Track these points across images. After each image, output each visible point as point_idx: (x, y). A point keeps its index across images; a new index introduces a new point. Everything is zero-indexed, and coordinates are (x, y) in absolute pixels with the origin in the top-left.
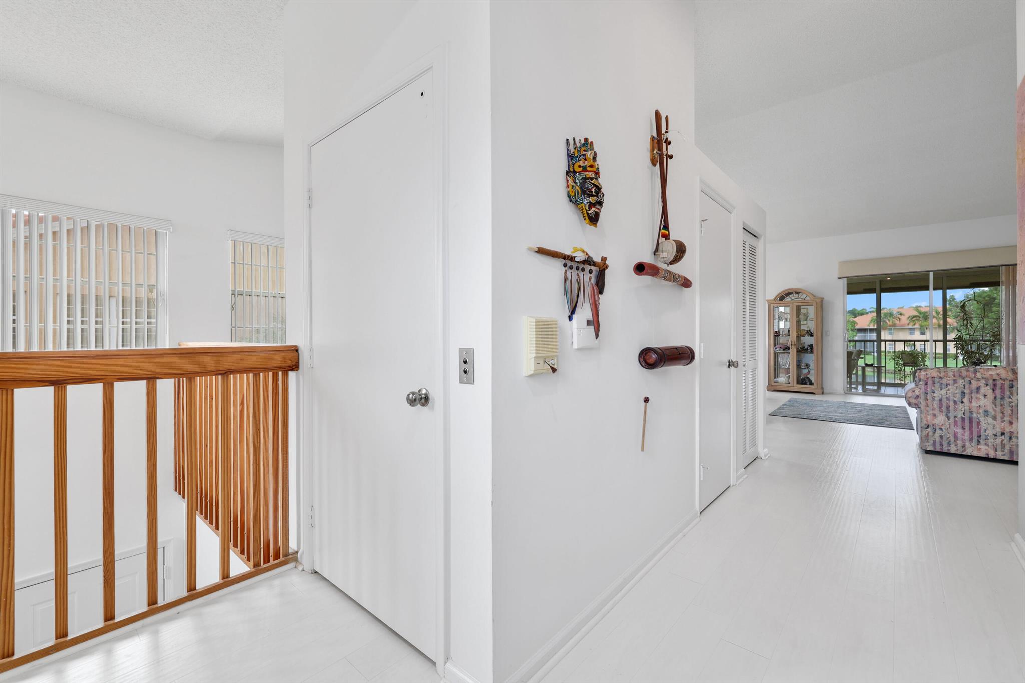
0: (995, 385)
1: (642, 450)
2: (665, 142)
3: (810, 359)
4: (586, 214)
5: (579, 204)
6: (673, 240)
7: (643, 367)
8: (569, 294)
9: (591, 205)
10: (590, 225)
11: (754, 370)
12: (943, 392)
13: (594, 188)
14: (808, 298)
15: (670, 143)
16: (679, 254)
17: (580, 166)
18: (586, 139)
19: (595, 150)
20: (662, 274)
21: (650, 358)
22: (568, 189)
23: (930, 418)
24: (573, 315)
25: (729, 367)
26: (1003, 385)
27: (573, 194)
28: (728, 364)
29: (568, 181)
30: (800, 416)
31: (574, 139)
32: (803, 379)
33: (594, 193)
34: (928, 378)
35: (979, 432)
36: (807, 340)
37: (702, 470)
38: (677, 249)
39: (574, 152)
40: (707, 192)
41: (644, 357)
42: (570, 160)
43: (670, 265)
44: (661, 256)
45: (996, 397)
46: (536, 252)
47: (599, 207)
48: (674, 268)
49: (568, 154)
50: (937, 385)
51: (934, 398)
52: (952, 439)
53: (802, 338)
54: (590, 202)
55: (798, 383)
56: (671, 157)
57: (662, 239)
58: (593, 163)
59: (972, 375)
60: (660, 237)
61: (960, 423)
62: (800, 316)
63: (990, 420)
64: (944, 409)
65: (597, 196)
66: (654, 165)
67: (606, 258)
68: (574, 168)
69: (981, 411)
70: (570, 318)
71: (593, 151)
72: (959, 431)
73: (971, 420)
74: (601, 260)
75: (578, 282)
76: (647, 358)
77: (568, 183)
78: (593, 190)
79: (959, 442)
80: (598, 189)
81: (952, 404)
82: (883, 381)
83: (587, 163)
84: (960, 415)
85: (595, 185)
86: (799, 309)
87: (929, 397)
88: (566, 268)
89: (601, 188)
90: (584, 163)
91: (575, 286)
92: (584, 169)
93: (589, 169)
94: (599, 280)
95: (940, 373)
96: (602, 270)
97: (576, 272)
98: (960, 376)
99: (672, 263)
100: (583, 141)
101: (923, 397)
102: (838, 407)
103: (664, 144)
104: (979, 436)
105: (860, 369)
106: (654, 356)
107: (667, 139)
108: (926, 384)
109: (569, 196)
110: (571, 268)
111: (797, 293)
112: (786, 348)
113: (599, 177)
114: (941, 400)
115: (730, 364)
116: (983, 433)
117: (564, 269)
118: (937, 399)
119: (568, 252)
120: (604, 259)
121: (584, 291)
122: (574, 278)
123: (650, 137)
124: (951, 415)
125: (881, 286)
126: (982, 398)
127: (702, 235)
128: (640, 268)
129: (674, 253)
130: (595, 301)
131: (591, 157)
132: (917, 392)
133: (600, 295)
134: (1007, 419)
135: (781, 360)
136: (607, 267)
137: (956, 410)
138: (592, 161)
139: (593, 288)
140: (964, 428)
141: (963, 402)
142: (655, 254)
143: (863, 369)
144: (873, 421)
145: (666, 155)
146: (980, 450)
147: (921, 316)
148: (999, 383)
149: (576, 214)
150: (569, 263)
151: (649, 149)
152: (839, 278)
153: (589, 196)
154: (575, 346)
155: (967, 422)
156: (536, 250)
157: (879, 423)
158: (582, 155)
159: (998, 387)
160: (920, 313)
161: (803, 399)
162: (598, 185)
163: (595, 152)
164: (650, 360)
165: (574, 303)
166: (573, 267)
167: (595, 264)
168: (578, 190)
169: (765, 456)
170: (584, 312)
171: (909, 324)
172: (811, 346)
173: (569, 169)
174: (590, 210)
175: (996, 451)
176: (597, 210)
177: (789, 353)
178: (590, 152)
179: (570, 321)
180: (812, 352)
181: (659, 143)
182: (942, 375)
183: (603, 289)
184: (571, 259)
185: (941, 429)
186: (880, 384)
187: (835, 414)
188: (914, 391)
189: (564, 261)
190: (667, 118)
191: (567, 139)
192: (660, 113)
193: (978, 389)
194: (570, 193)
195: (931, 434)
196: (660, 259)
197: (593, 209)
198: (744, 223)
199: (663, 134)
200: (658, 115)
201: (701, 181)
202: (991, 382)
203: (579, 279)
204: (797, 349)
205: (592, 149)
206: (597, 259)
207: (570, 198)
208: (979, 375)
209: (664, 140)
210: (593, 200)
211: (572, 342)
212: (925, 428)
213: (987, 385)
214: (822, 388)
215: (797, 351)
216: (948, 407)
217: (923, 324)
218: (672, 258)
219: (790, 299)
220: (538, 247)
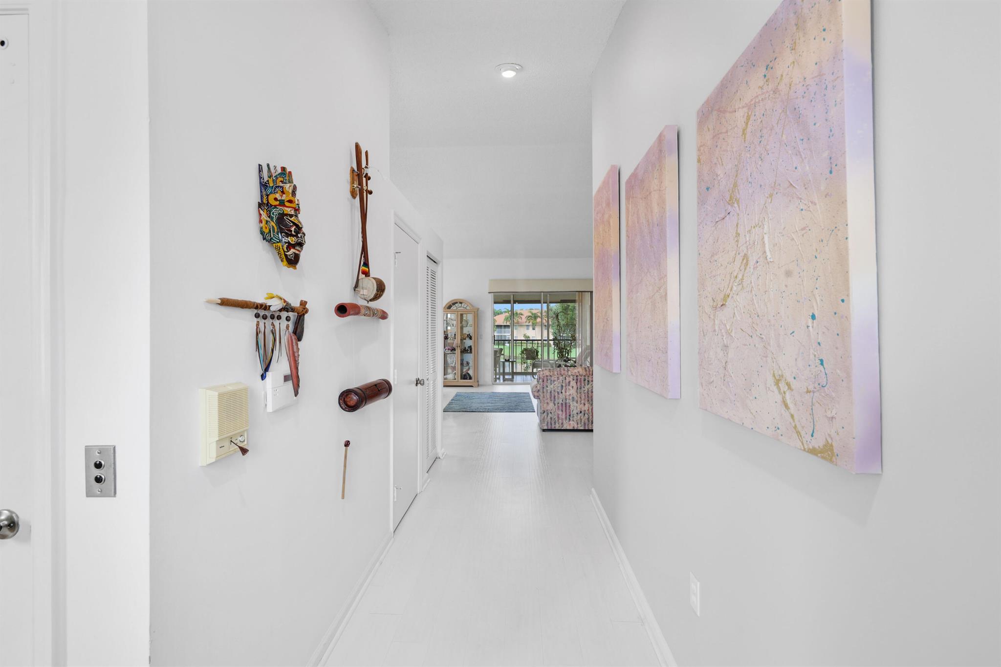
0: (577, 379)
1: (343, 497)
2: (365, 177)
3: (469, 357)
4: (283, 255)
5: (275, 243)
6: (373, 278)
7: (343, 409)
8: (262, 351)
9: (290, 246)
10: (288, 267)
11: (434, 381)
12: (552, 386)
13: (295, 227)
14: (468, 308)
15: (369, 178)
16: (379, 293)
17: (276, 199)
18: (283, 169)
19: (294, 183)
20: (363, 311)
21: (351, 400)
22: (261, 225)
23: (545, 405)
24: (267, 373)
25: (417, 385)
26: (581, 379)
27: (267, 231)
28: (416, 382)
29: (260, 215)
30: (464, 410)
31: (268, 165)
32: (465, 375)
33: (293, 233)
34: (544, 377)
35: (570, 412)
36: (468, 343)
37: (395, 491)
38: (377, 288)
39: (268, 181)
40: (399, 225)
41: (344, 399)
42: (263, 191)
43: (370, 302)
44: (361, 293)
45: (577, 388)
46: (219, 304)
47: (299, 249)
48: (373, 305)
49: (260, 183)
50: (549, 381)
51: (547, 390)
52: (557, 419)
53: (464, 341)
54: (289, 243)
55: (461, 379)
56: (371, 193)
57: (362, 276)
58: (292, 198)
59: (566, 373)
60: (360, 273)
61: (560, 408)
62: (463, 323)
63: (575, 404)
64: (552, 398)
65: (296, 236)
66: (354, 197)
67: (306, 303)
68: (268, 200)
69: (571, 398)
70: (263, 377)
71: (293, 185)
72: (560, 413)
73: (566, 404)
74: (301, 305)
75: (273, 333)
76: (347, 400)
77: (261, 217)
78: (293, 229)
79: (560, 421)
80: (299, 228)
81: (556, 394)
82: (515, 371)
83: (284, 197)
84: (561, 402)
85: (295, 224)
86: (462, 315)
87: (545, 391)
88: (259, 320)
89: (302, 228)
90: (282, 196)
91: (270, 337)
92: (282, 203)
93: (287, 204)
94: (297, 327)
95: (550, 372)
96: (300, 316)
97: (271, 321)
98: (561, 374)
99: (371, 300)
100: (279, 171)
101: (541, 391)
102: (489, 398)
103: (364, 179)
104: (570, 415)
105: (501, 363)
106: (355, 398)
107: (367, 174)
108: (543, 381)
109: (262, 233)
110: (265, 317)
111: (461, 303)
112: (453, 349)
113: (299, 213)
114: (551, 392)
115: (418, 382)
116: (572, 413)
117: (256, 320)
118: (549, 391)
119: (260, 300)
120: (303, 304)
121: (280, 342)
122: (269, 328)
123: (350, 168)
124: (556, 402)
125: (513, 298)
126: (571, 388)
127: (396, 266)
128: (342, 310)
129: (375, 292)
130: (294, 353)
131: (290, 191)
132: (538, 388)
133: (298, 342)
134: (583, 402)
135: (449, 360)
136: (307, 312)
137: (558, 398)
138: (291, 195)
139: (291, 337)
140: (562, 411)
141: (562, 393)
142: (355, 290)
143: (504, 363)
144: (511, 408)
145: (366, 190)
146: (570, 424)
147: (533, 316)
148: (579, 378)
149: (270, 252)
150: (262, 312)
151: (349, 181)
152: (489, 293)
153: (288, 235)
154: (270, 409)
155: (564, 406)
156: (219, 301)
157: (515, 409)
158: (279, 186)
159: (579, 381)
160: (532, 314)
161: (466, 393)
162: (299, 224)
163: (294, 185)
164: (352, 402)
165: (269, 359)
166: (267, 316)
167: (293, 310)
168: (273, 227)
169: (442, 456)
170: (281, 366)
171: (526, 322)
172: (470, 347)
173: (262, 201)
174: (288, 251)
175: (578, 424)
176: (297, 252)
177: (455, 353)
178: (288, 185)
179: (262, 380)
180: (471, 352)
181: (359, 176)
182: (551, 374)
183: (302, 335)
184: (266, 308)
185: (551, 413)
186: (513, 374)
187: (488, 405)
188: (537, 387)
189: (255, 311)
190: (367, 152)
191: (260, 165)
192: (360, 147)
193: (569, 382)
194: (264, 229)
195: (546, 417)
196: (359, 295)
197: (292, 251)
198: (428, 252)
199: (363, 168)
200: (358, 148)
201: (396, 215)
202: (575, 378)
203: (275, 330)
204: (461, 350)
205: (291, 181)
206: (296, 304)
207: (263, 235)
208: (570, 373)
209: (364, 175)
210: (292, 240)
211: (266, 405)
212: (543, 412)
213: (573, 380)
214: (478, 381)
215: (461, 352)
216: (555, 397)
217: (534, 322)
218: (372, 296)
219: (455, 308)
220: (221, 297)
